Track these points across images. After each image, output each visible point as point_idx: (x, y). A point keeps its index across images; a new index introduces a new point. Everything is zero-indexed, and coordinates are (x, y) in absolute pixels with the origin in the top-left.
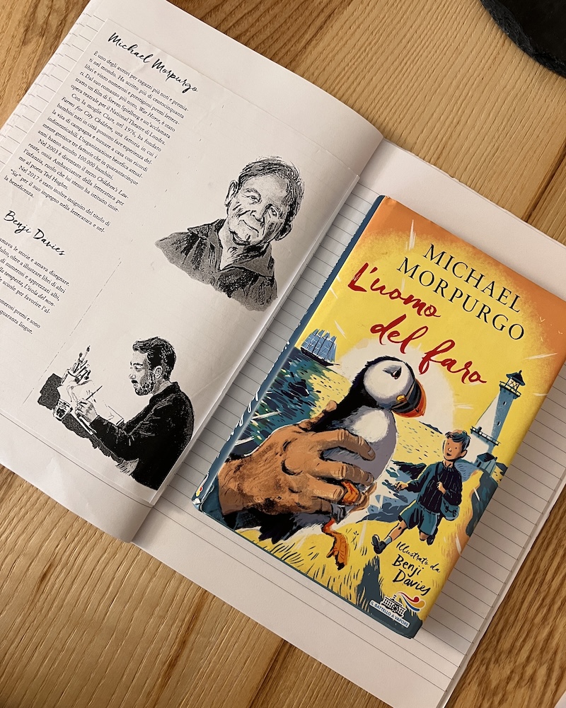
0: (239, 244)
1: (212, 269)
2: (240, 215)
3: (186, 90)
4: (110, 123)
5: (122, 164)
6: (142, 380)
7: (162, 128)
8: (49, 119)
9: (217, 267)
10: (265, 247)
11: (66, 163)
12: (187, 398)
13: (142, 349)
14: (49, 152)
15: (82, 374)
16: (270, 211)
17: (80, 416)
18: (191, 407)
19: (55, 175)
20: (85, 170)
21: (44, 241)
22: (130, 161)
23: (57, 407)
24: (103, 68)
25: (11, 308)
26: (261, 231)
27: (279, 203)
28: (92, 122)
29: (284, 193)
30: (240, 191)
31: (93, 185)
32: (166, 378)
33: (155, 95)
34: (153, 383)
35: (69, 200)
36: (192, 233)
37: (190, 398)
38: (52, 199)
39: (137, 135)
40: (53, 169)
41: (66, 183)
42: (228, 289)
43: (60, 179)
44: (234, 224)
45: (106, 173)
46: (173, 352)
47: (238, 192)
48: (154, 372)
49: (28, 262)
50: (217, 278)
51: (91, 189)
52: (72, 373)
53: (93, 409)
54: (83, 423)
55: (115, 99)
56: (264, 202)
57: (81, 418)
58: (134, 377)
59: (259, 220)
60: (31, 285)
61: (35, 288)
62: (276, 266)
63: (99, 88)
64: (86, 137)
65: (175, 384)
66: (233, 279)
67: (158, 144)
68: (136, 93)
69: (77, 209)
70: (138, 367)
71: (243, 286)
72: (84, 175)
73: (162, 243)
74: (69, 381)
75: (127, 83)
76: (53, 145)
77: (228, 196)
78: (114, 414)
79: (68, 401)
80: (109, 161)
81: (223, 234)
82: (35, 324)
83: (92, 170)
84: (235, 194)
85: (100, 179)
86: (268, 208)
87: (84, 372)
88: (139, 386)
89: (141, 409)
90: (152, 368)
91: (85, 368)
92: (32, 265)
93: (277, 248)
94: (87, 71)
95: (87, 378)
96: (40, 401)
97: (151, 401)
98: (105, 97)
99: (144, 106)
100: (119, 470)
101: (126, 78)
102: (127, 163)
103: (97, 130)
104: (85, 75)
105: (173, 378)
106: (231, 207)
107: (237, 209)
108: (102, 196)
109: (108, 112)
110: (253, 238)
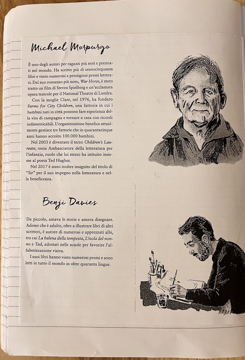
0: (201, 127)
1: (195, 153)
2: (190, 108)
3: (103, 51)
4: (68, 103)
5: (94, 124)
6: (199, 251)
7: (104, 85)
8: (28, 125)
9: (197, 150)
10: (218, 118)
11: (58, 145)
12: (233, 243)
13: (186, 231)
14: (42, 146)
15: (159, 270)
16: (207, 93)
17: (176, 297)
18: (238, 247)
19: (56, 157)
20: (73, 142)
21: (78, 203)
22: (98, 118)
23: (158, 301)
24: (40, 71)
25: (87, 258)
26: (209, 109)
27: (208, 85)
28: (56, 109)
29: (208, 76)
30: (179, 93)
31: (85, 149)
32: (213, 239)
33: (85, 67)
34: (207, 248)
35: (76, 167)
36: (167, 139)
37: (234, 243)
38: (65, 174)
39: (90, 99)
40: (52, 155)
41: (67, 158)
42: (213, 159)
43: (61, 158)
44: (190, 116)
45: (88, 136)
46: (207, 221)
47: (178, 94)
48: (203, 241)
49: (77, 222)
50: (202, 157)
51: (85, 151)
52: (152, 274)
53: (181, 288)
54: (181, 300)
55: (61, 85)
56: (200, 90)
57: (177, 298)
58: (193, 252)
59: (204, 103)
60: (89, 235)
61: (92, 236)
62: (232, 126)
63: (46, 85)
64: (59, 121)
65: (221, 239)
66: (212, 151)
67: (108, 96)
68: (72, 73)
69: (85, 170)
70: (191, 244)
71: (221, 151)
72: (75, 146)
73: (152, 157)
74: (154, 280)
75: (62, 70)
76: (41, 139)
77: (174, 101)
78: (196, 282)
79: (162, 293)
80: (84, 127)
81: (187, 126)
82: (108, 258)
83: (78, 139)
84: (178, 97)
85: (86, 142)
86: (204, 92)
87: (159, 269)
88: (200, 255)
89: (210, 269)
90: (200, 239)
91: (159, 265)
92: (81, 223)
93: (226, 114)
94: (31, 80)
95: (164, 271)
96: (145, 304)
97: (213, 259)
98: (54, 88)
99: (83, 78)
100: (222, 314)
101: (59, 68)
102: (97, 121)
103: (63, 112)
104: (32, 82)
105: (217, 237)
106: (181, 107)
107: (185, 105)
108: (95, 152)
109: (62, 96)
110: (207, 117)
